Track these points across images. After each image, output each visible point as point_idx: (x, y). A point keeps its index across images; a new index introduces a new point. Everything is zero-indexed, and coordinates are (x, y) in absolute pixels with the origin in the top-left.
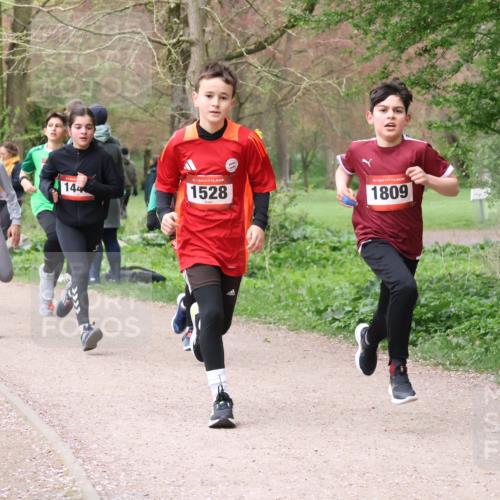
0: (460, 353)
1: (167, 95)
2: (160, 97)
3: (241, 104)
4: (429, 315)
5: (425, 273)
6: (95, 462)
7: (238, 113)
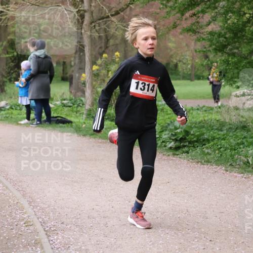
0: (209, 157)
4: (195, 139)
5: (193, 120)
6: (39, 208)
7: (107, 44)
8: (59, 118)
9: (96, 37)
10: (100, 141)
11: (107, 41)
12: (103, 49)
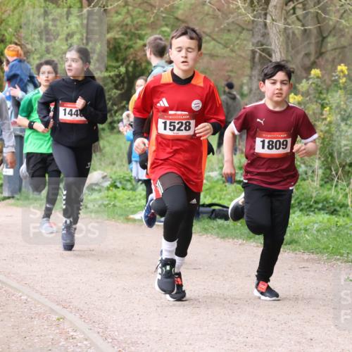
1: (248, 30)
2: (241, 32)
3: (324, 38)
7: (321, 47)
8: (217, 208)
9: (296, 32)
10: (306, 256)
11: (323, 39)
12: (312, 58)
